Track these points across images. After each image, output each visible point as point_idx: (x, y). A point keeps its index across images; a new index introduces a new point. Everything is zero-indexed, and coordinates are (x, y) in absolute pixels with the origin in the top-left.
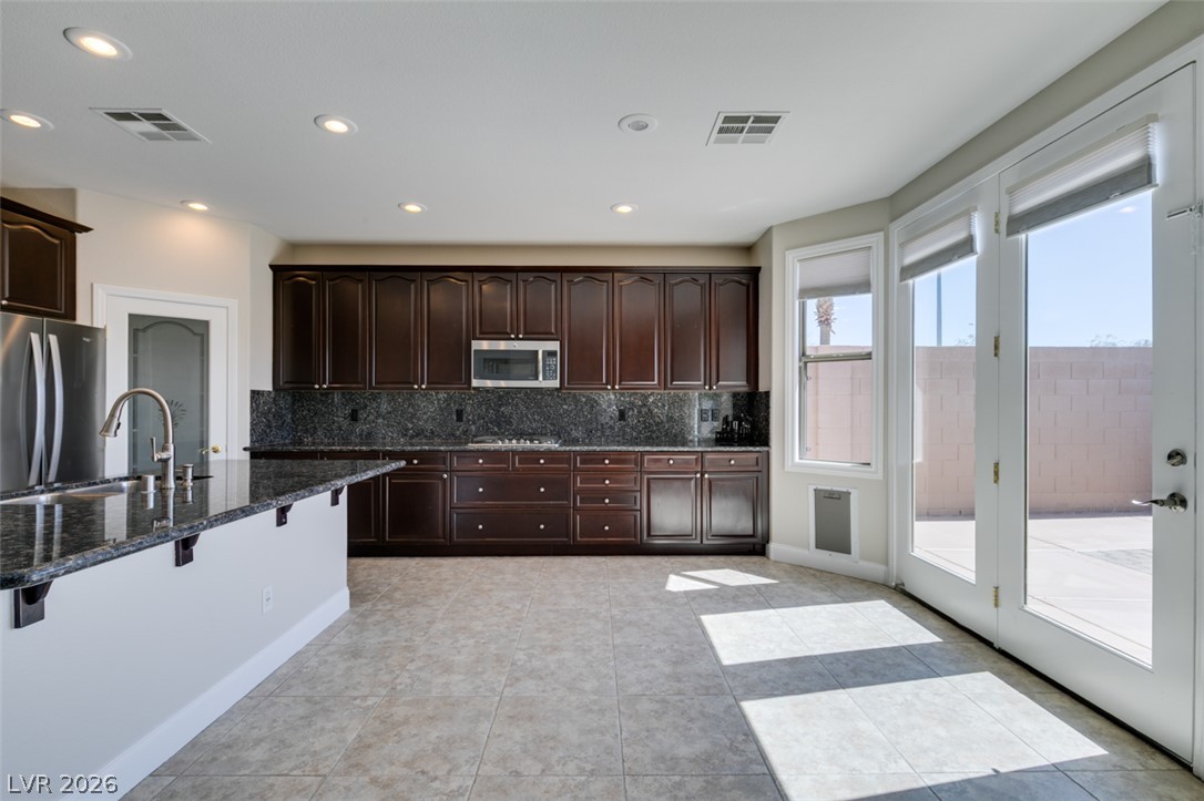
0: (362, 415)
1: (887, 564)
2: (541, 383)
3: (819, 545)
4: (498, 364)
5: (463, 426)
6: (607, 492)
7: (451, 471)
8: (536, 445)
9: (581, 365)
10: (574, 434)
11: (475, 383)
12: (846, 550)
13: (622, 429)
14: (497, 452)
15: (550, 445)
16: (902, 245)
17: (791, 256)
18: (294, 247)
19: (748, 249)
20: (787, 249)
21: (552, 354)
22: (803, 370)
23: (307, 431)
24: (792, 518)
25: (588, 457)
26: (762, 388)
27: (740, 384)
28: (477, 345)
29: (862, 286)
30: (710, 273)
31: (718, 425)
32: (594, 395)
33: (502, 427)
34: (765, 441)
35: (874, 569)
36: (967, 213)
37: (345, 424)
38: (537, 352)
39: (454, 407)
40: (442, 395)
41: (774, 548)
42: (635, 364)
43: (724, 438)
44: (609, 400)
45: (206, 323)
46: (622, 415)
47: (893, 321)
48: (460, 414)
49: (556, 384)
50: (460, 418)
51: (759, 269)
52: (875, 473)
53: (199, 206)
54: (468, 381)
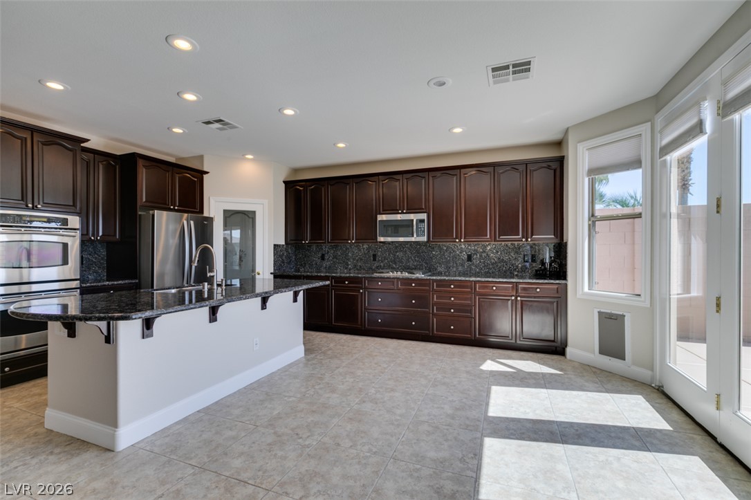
1: (653, 370)
2: (415, 238)
6: (452, 305)
7: (365, 288)
8: (411, 275)
9: (440, 229)
10: (439, 269)
11: (380, 239)
13: (469, 267)
14: (389, 279)
15: (421, 276)
21: (422, 221)
25: (441, 283)
26: (565, 239)
27: (550, 237)
28: (381, 217)
31: (535, 265)
32: (451, 244)
37: (319, 262)
38: (413, 220)
39: (372, 253)
40: (366, 246)
42: (475, 230)
44: (462, 247)
45: (254, 212)
46: (470, 258)
48: (374, 256)
49: (425, 239)
50: (374, 260)
51: (564, 157)
53: (250, 157)
54: (376, 238)
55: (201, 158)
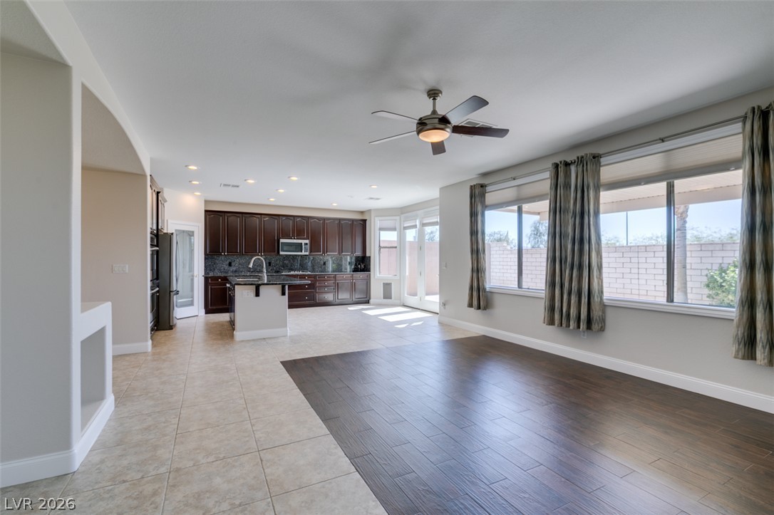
0: (233, 264)
1: (400, 300)
2: (303, 253)
3: (384, 298)
5: (271, 268)
6: (326, 286)
10: (309, 270)
11: (281, 253)
12: (391, 298)
13: (325, 268)
15: (308, 273)
16: (404, 221)
17: (377, 218)
19: (362, 213)
21: (307, 244)
22: (380, 250)
23: (211, 270)
24: (376, 291)
26: (368, 255)
27: (359, 253)
28: (282, 241)
29: (394, 229)
30: (353, 221)
31: (353, 267)
32: (315, 257)
34: (369, 270)
35: (398, 302)
36: (416, 219)
37: (226, 267)
38: (302, 244)
39: (268, 261)
41: (371, 301)
43: (356, 270)
44: (321, 258)
45: (193, 232)
46: (325, 263)
47: (401, 237)
48: (270, 264)
49: (307, 253)
51: (366, 220)
52: (397, 278)
53: (197, 194)
54: (278, 252)
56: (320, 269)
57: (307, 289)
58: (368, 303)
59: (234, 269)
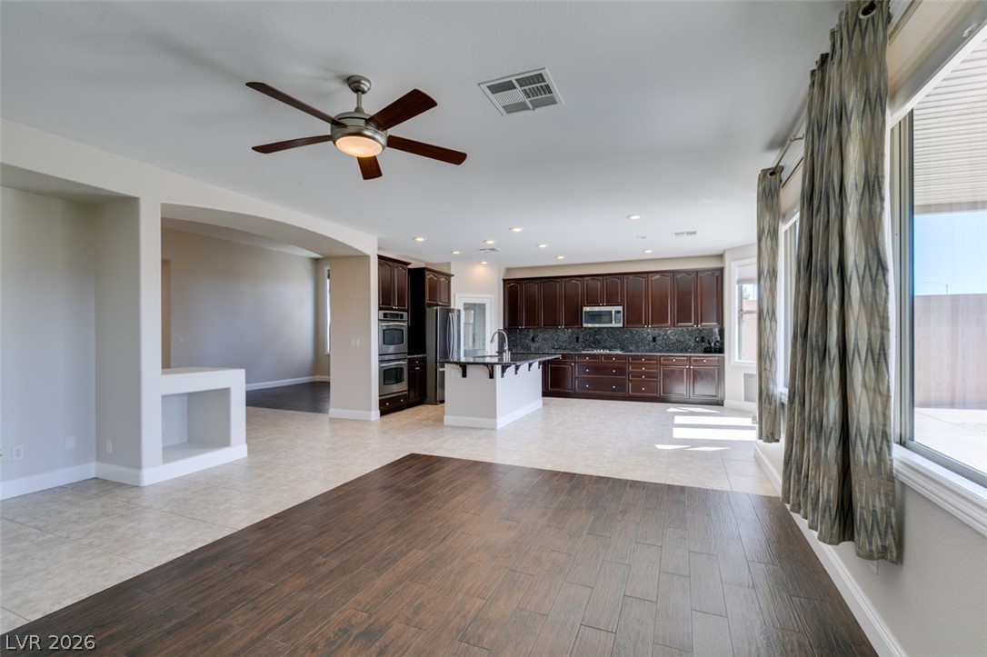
0: (536, 339)
2: (614, 325)
3: (746, 399)
4: (595, 317)
5: (579, 345)
6: (643, 373)
7: (575, 363)
8: (612, 352)
9: (633, 317)
10: (630, 348)
11: (585, 325)
13: (654, 346)
14: (594, 355)
15: (619, 352)
17: (733, 264)
18: (509, 270)
19: (721, 256)
20: (733, 261)
21: (619, 312)
22: (740, 318)
23: (514, 346)
25: (634, 358)
27: (714, 324)
28: (587, 309)
30: (697, 272)
31: (704, 344)
32: (640, 330)
33: (597, 344)
34: (722, 351)
37: (529, 343)
38: (611, 312)
39: (575, 336)
40: (570, 331)
41: (727, 402)
42: (659, 318)
44: (649, 331)
45: (484, 305)
46: (654, 339)
48: (577, 339)
49: (621, 325)
50: (577, 341)
51: (723, 269)
53: (484, 263)
54: (582, 325)
55: (449, 264)
56: (647, 347)
57: (614, 374)
58: (722, 405)
59: (537, 345)
